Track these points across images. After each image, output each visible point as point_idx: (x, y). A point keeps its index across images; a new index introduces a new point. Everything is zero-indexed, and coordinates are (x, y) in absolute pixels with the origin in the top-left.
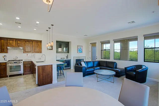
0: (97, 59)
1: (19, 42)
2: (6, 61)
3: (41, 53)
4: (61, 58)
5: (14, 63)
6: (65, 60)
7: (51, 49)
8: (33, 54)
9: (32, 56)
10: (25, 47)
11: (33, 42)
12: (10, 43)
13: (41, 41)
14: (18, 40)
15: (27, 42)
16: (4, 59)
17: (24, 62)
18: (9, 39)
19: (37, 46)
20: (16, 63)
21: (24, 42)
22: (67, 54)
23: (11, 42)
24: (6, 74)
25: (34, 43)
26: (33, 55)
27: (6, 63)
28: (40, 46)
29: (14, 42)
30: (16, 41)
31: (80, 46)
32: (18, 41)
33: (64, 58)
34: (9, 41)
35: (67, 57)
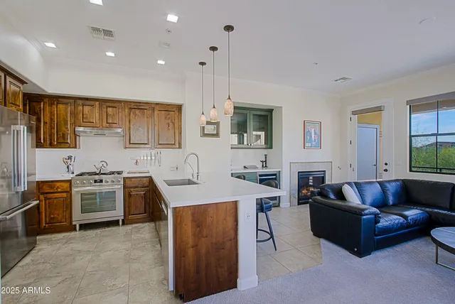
0: (386, 170)
1: (110, 110)
2: (72, 176)
3: (180, 147)
4: (245, 167)
5: (96, 181)
6: (260, 176)
7: (213, 135)
8: (153, 152)
9: (151, 159)
10: (130, 129)
11: (153, 109)
12: (83, 115)
13: (179, 108)
14: (108, 104)
15: (137, 112)
16: (68, 167)
17: (127, 178)
18: (80, 102)
19: (168, 124)
20: (101, 181)
21: (127, 110)
22: (265, 152)
23: (87, 109)
24: (71, 221)
25: (156, 112)
26: (153, 154)
27: (70, 181)
28: (176, 125)
29: (97, 110)
31: (313, 122)
32: (107, 107)
33: (256, 168)
34: (81, 108)
35: (265, 164)
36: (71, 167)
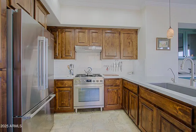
1: (94, 34)
2: (72, 76)
3: (137, 59)
5: (87, 81)
8: (118, 61)
9: (116, 67)
11: (120, 33)
12: (79, 38)
14: (93, 31)
15: (110, 35)
16: (70, 71)
17: (106, 79)
19: (129, 43)
20: (91, 81)
25: (122, 35)
26: (117, 63)
27: (72, 80)
28: (134, 43)
29: (86, 35)
30: (89, 32)
32: (92, 33)
36: (72, 71)
